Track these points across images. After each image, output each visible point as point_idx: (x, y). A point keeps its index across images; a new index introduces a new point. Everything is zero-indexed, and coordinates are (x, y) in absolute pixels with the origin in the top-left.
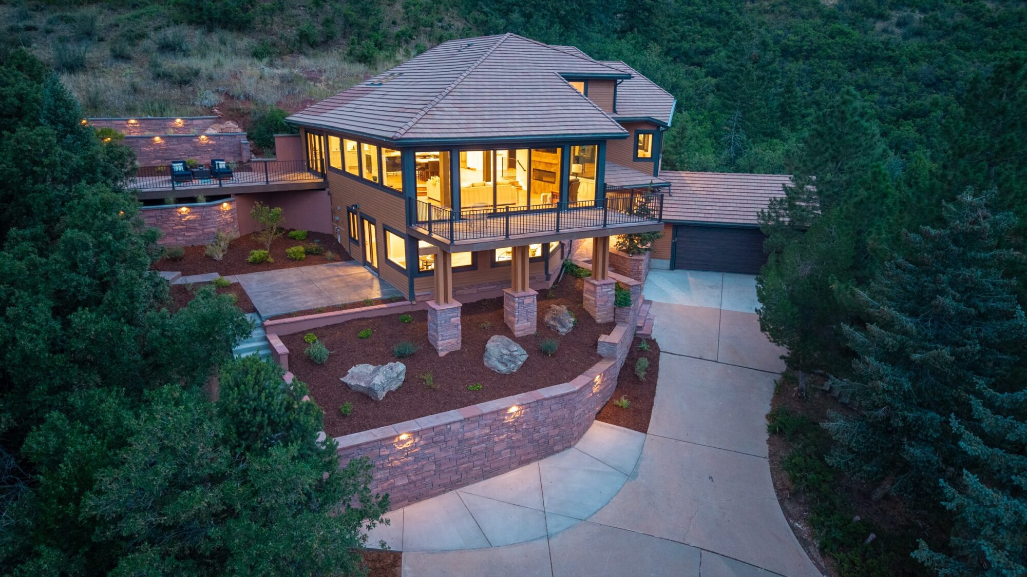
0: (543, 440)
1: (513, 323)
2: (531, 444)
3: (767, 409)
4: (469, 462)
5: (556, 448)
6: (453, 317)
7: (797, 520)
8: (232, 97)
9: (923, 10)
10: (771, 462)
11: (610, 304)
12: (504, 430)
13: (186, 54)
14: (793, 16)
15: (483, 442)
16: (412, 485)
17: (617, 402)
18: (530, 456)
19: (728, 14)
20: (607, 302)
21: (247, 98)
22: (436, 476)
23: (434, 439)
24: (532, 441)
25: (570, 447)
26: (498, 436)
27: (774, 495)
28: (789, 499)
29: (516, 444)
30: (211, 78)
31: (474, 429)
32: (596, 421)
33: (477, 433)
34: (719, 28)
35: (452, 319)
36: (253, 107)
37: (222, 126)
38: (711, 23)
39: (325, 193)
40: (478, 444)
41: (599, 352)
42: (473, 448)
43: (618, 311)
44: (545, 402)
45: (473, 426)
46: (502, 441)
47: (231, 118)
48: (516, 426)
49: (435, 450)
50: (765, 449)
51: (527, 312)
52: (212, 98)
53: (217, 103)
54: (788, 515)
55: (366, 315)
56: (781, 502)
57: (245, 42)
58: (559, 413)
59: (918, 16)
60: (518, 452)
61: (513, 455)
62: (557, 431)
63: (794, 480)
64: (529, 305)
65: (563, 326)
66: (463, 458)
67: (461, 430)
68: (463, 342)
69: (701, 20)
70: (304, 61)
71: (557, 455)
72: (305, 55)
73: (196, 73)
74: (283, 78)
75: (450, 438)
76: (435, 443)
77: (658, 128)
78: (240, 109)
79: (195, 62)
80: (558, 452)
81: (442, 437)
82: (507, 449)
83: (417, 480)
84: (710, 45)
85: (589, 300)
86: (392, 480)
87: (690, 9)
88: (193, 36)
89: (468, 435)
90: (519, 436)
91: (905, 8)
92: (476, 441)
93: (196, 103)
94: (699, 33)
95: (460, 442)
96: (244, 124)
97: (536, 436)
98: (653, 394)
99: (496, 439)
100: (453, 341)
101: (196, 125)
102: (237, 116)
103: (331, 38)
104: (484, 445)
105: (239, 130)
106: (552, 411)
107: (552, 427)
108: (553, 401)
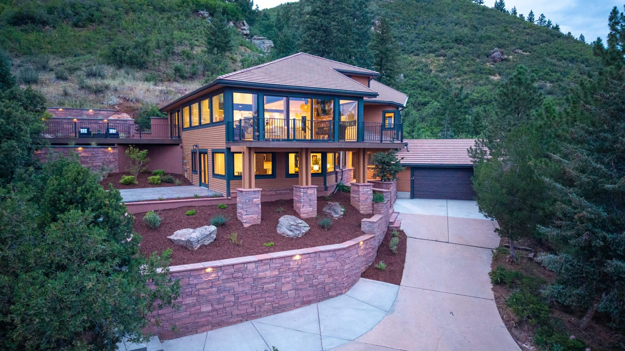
0: (320, 286)
1: (299, 208)
2: (311, 288)
3: (489, 270)
4: (261, 298)
5: (330, 294)
6: (255, 198)
7: (524, 343)
8: (128, 100)
9: (552, 82)
10: (497, 303)
11: (370, 201)
12: (290, 274)
13: (103, 77)
14: (475, 85)
15: (273, 282)
16: (215, 313)
17: (377, 266)
18: (310, 298)
19: (436, 84)
20: (367, 199)
21: (138, 101)
22: (235, 307)
23: (234, 275)
24: (312, 286)
25: (341, 294)
26: (286, 278)
27: (503, 324)
28: (516, 327)
29: (300, 287)
30: (116, 90)
31: (266, 270)
32: (362, 279)
33: (268, 273)
34: (431, 92)
35: (254, 200)
36: (140, 105)
37: (119, 116)
38: (427, 89)
40: (269, 283)
41: (362, 230)
42: (265, 287)
43: (375, 206)
44: (322, 254)
45: (265, 267)
46: (288, 283)
47: (127, 112)
48: (298, 272)
49: (234, 284)
50: (491, 295)
51: (310, 200)
52: (114, 100)
53: (118, 103)
54: (517, 339)
56: (509, 329)
57: (139, 74)
58: (333, 265)
59: (548, 85)
60: (302, 294)
61: (297, 296)
62: (331, 280)
63: (517, 312)
64: (311, 195)
65: (336, 213)
66: (256, 294)
67: (256, 270)
68: (262, 219)
69: (420, 87)
70: (176, 85)
71: (332, 299)
72: (177, 81)
73: (107, 87)
74: (161, 91)
75: (246, 276)
76: (235, 278)
77: (398, 108)
78: (132, 107)
79: (106, 82)
80: (332, 297)
81: (240, 274)
82: (293, 290)
83: (220, 309)
84: (427, 99)
85: (354, 198)
86: (199, 307)
87: (414, 81)
88: (108, 70)
89: (261, 274)
90: (302, 280)
91: (541, 81)
92: (267, 280)
93: (104, 103)
95: (255, 280)
96: (133, 115)
97: (315, 282)
98: (403, 261)
99: (283, 281)
100: (255, 216)
101: (102, 114)
102: (130, 110)
103: (195, 74)
104: (274, 285)
105: (130, 119)
106: (327, 263)
107: (327, 276)
108: (328, 254)
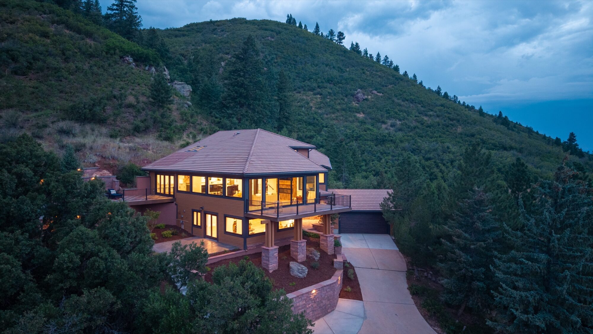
0: (324, 307)
1: (296, 256)
2: (320, 309)
3: (406, 286)
5: (329, 311)
6: (275, 253)
7: (435, 327)
8: (105, 158)
9: (400, 120)
10: (416, 306)
11: (333, 246)
12: (311, 302)
13: (74, 136)
14: (346, 121)
15: (303, 308)
17: (346, 289)
18: (320, 315)
19: (317, 120)
20: (331, 244)
21: (113, 158)
24: (320, 307)
25: (333, 310)
26: (309, 304)
27: (423, 318)
28: (429, 319)
29: (315, 309)
30: (91, 148)
31: (300, 301)
32: (340, 299)
33: (301, 303)
34: (314, 126)
36: (117, 163)
37: (101, 173)
38: (310, 124)
39: (174, 204)
40: (301, 309)
41: (334, 267)
43: (336, 249)
44: (325, 288)
45: (299, 300)
46: (310, 307)
47: (105, 169)
48: (314, 300)
50: (412, 302)
51: (303, 250)
52: (95, 159)
53: (97, 161)
54: (431, 325)
55: (227, 258)
56: (426, 320)
57: (104, 130)
59: (398, 122)
60: (316, 313)
61: (313, 314)
62: (329, 302)
63: (429, 311)
64: (303, 246)
65: (316, 257)
69: (305, 122)
70: (138, 140)
71: (329, 314)
72: (137, 137)
73: (84, 145)
74: (130, 149)
78: (110, 164)
79: (79, 140)
80: (329, 313)
82: (312, 311)
84: (312, 134)
85: (323, 244)
87: (300, 117)
88: (75, 126)
89: (298, 304)
90: (316, 305)
91: (392, 119)
92: (300, 307)
93: (86, 161)
94: (306, 128)
96: (113, 171)
97: (322, 305)
98: (358, 285)
99: (308, 306)
100: (275, 265)
101: (88, 172)
102: (109, 167)
103: (148, 128)
104: (303, 310)
105: (111, 175)
106: (327, 292)
107: (327, 300)
108: (327, 287)
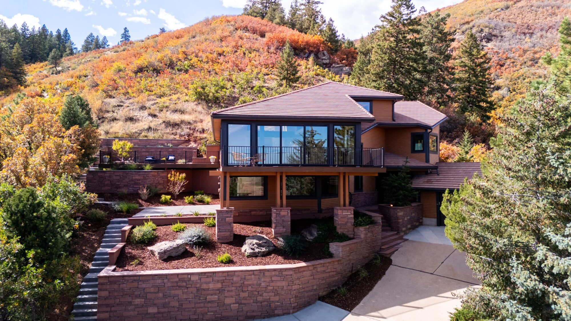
0: (265, 303)
2: (255, 304)
4: (205, 307)
6: (228, 217)
11: (349, 224)
12: (233, 288)
15: (216, 294)
16: (160, 315)
17: (339, 291)
20: (347, 222)
22: (179, 313)
23: (178, 284)
24: (256, 302)
25: (288, 313)
26: (229, 291)
29: (243, 302)
30: (189, 123)
31: (209, 283)
32: (320, 303)
33: (211, 286)
35: (227, 219)
40: (212, 295)
42: (208, 297)
43: (356, 230)
45: (208, 280)
46: (232, 296)
47: (194, 141)
48: (242, 287)
49: (179, 292)
58: (279, 284)
60: (245, 308)
61: (241, 310)
62: (277, 298)
64: (284, 216)
66: (200, 303)
67: (199, 281)
75: (190, 286)
76: (180, 287)
77: (426, 130)
80: (279, 315)
81: (184, 284)
82: (236, 303)
83: (165, 312)
86: (146, 309)
89: (204, 286)
90: (246, 295)
92: (210, 292)
95: (198, 290)
97: (260, 299)
99: (226, 295)
101: (174, 143)
104: (216, 297)
106: (272, 281)
107: (273, 294)
108: (273, 273)
